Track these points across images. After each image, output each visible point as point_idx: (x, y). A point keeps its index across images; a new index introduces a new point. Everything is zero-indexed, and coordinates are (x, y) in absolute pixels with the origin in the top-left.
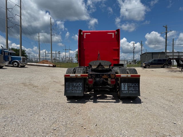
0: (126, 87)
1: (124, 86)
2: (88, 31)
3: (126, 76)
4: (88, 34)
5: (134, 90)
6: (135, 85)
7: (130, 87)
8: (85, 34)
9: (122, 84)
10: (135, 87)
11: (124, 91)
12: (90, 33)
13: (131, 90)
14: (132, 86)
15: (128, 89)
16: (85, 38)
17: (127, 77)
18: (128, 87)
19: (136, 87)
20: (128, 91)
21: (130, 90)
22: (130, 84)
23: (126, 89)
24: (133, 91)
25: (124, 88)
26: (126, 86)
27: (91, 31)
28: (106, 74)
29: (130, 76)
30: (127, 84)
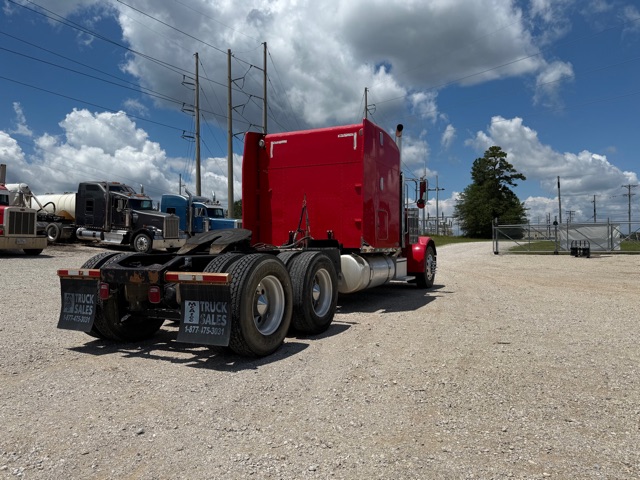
0: (196, 314)
1: (192, 310)
2: (281, 134)
3: (191, 279)
4: (280, 142)
5: (214, 324)
6: (220, 308)
7: (207, 313)
8: (272, 143)
9: (187, 303)
10: (219, 316)
11: (189, 325)
12: (285, 141)
13: (208, 325)
14: (213, 311)
15: (200, 320)
16: (272, 156)
17: (194, 281)
18: (201, 313)
19: (222, 314)
20: (200, 329)
21: (205, 325)
22: (207, 305)
23: (196, 321)
24: (211, 326)
25: (191, 318)
26: (197, 309)
27: (288, 134)
28: (137, 272)
29: (201, 279)
30: (197, 303)
